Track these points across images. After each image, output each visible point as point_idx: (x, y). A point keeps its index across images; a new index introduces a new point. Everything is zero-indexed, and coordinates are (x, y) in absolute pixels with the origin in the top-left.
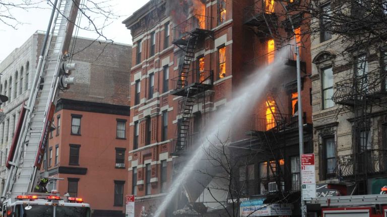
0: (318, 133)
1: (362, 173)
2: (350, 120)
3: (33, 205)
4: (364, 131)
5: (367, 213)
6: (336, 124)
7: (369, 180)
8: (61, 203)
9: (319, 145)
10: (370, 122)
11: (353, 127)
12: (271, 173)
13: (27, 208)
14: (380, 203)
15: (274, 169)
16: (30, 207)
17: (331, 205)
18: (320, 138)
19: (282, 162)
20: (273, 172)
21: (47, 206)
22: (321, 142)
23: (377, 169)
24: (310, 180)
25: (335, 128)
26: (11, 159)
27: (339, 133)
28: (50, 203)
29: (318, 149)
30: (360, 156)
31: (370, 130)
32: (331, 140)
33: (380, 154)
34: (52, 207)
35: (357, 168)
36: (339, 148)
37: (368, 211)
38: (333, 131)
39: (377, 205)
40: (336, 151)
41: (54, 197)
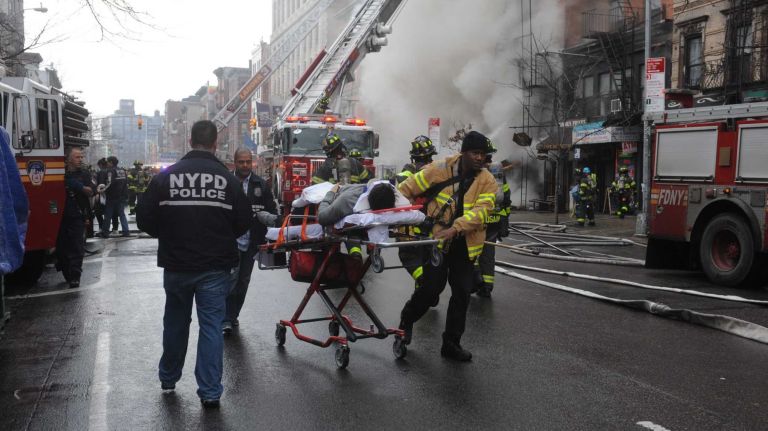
0: (679, 31)
1: (734, 84)
2: (724, 12)
3: (303, 129)
4: (742, 26)
5: (714, 130)
6: (706, 18)
7: (743, 93)
8: (338, 126)
9: (680, 47)
10: (752, 14)
11: (728, 21)
12: (614, 88)
13: (296, 132)
14: (733, 117)
15: (619, 82)
16: (300, 131)
17: (668, 121)
18: (682, 39)
19: (628, 73)
20: (616, 85)
21: (320, 129)
22: (682, 44)
23: (757, 77)
24: (658, 93)
25: (703, 24)
26: (299, 85)
27: (708, 30)
28: (324, 126)
29: (678, 53)
30: (734, 61)
31: (751, 24)
32: (697, 41)
33: (762, 56)
34: (326, 130)
35: (728, 77)
36: (707, 50)
37: (716, 127)
38: (701, 29)
39: (729, 120)
40: (702, 56)
41: (329, 119)
